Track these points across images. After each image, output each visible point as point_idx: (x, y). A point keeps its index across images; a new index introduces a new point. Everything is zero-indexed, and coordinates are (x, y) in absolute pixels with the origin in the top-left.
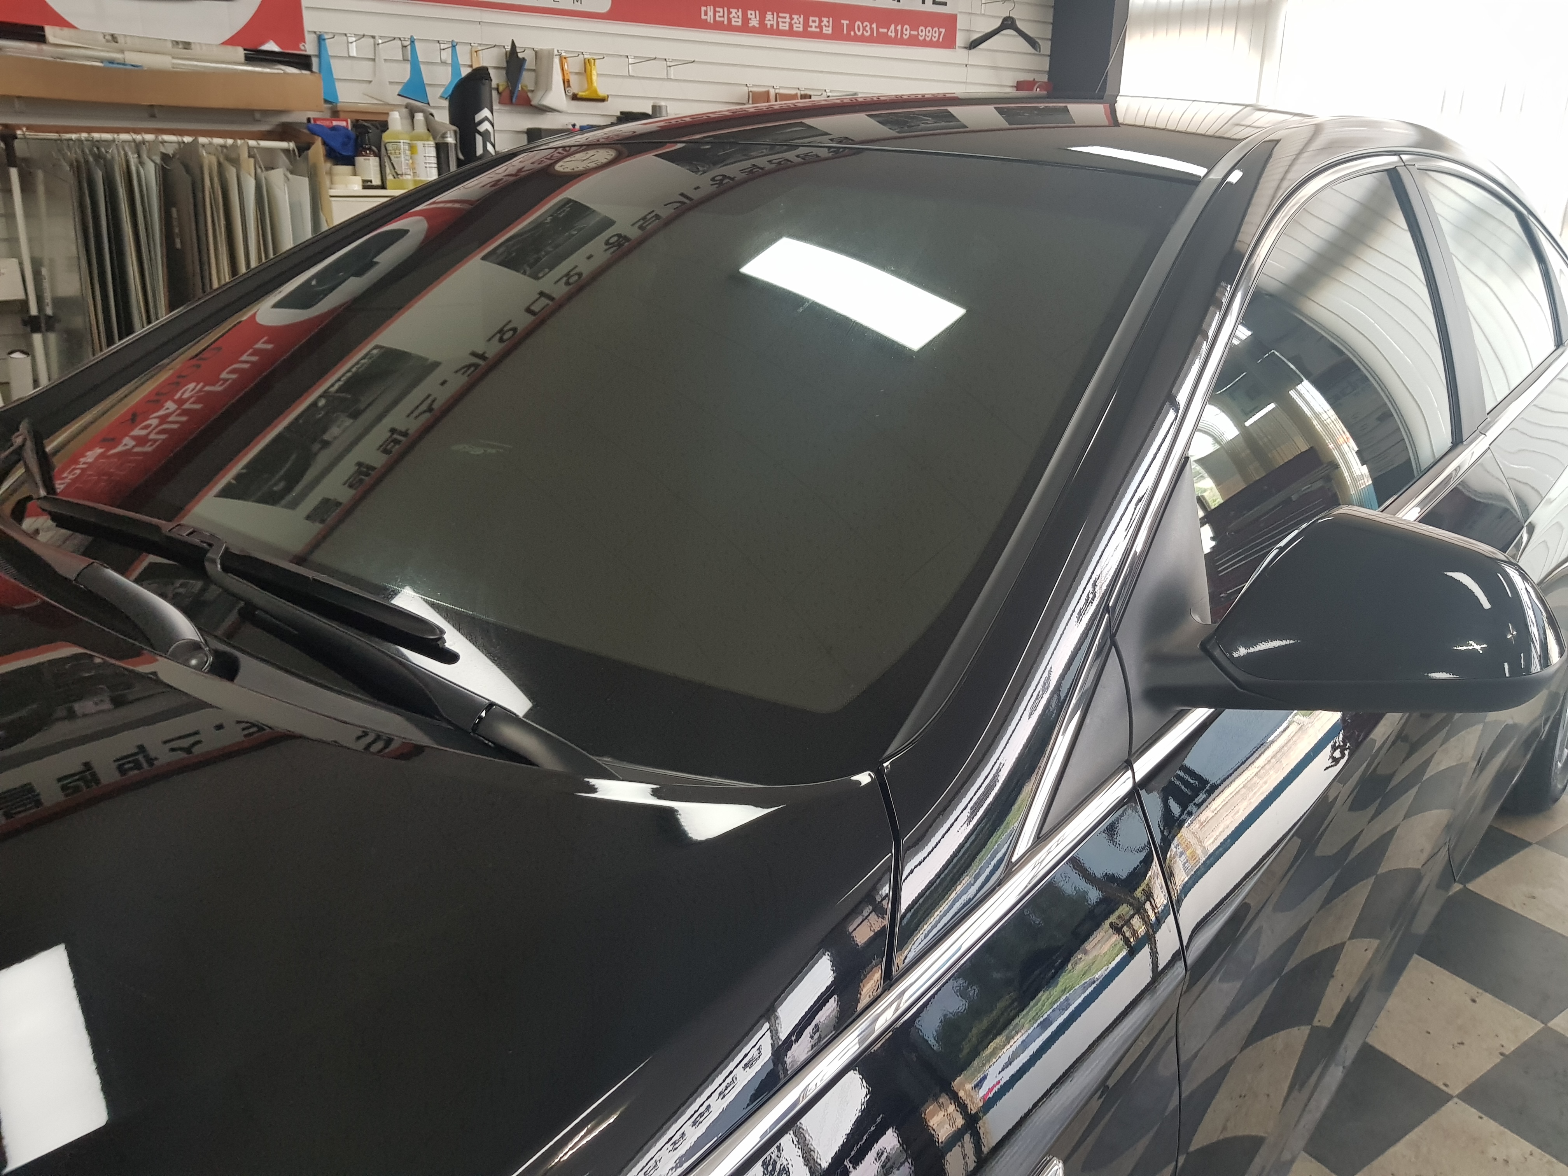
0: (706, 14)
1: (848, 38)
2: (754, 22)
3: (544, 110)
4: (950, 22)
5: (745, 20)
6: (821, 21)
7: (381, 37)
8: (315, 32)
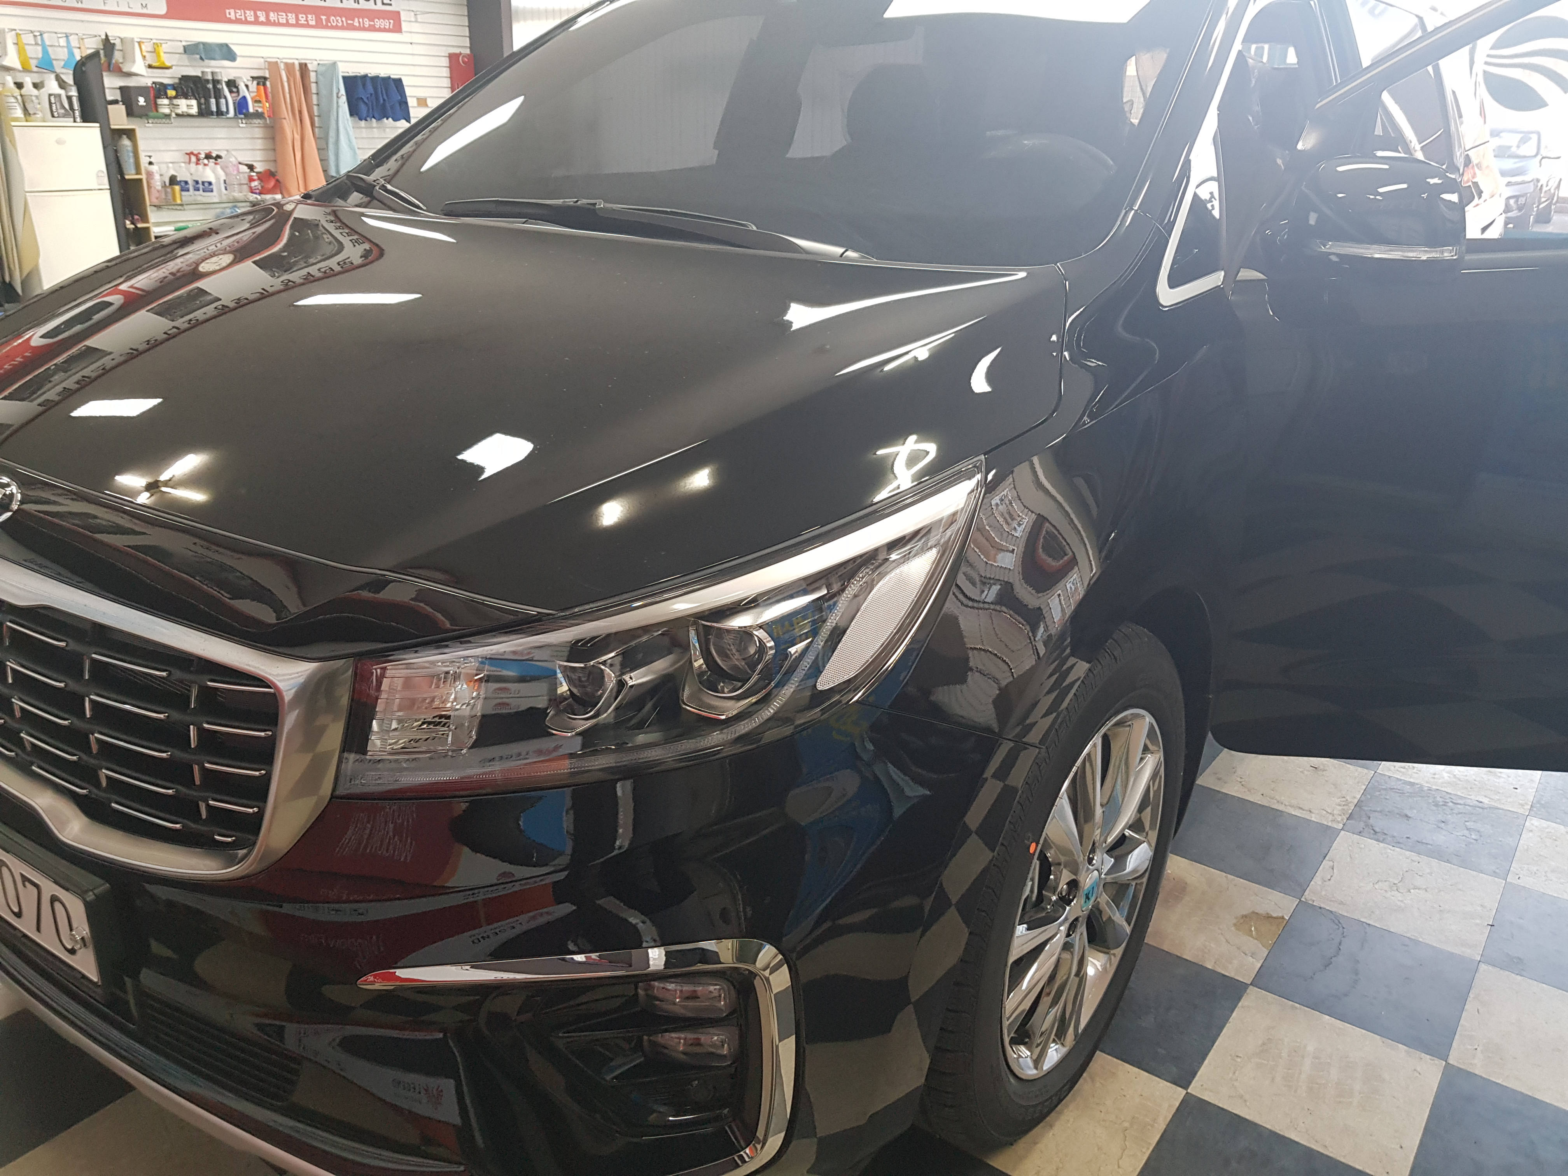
0: (230, 14)
1: (326, 27)
2: (262, 18)
3: (129, 75)
4: (396, 17)
5: (256, 17)
6: (307, 17)
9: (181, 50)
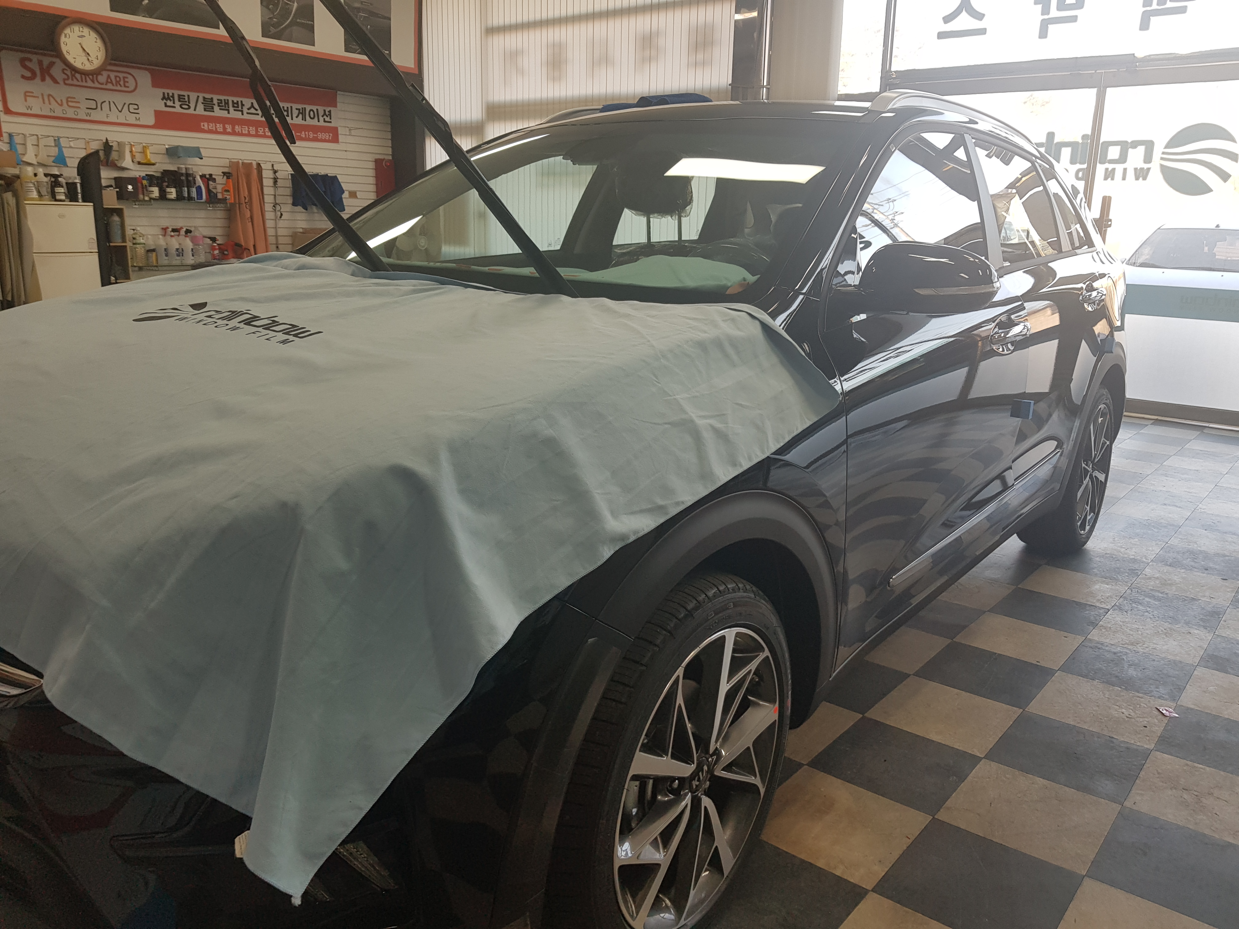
0: (204, 126)
2: (229, 130)
3: (124, 169)
4: (334, 131)
5: (225, 128)
6: (264, 130)
7: (42, 135)
8: (7, 133)
9: (164, 151)
